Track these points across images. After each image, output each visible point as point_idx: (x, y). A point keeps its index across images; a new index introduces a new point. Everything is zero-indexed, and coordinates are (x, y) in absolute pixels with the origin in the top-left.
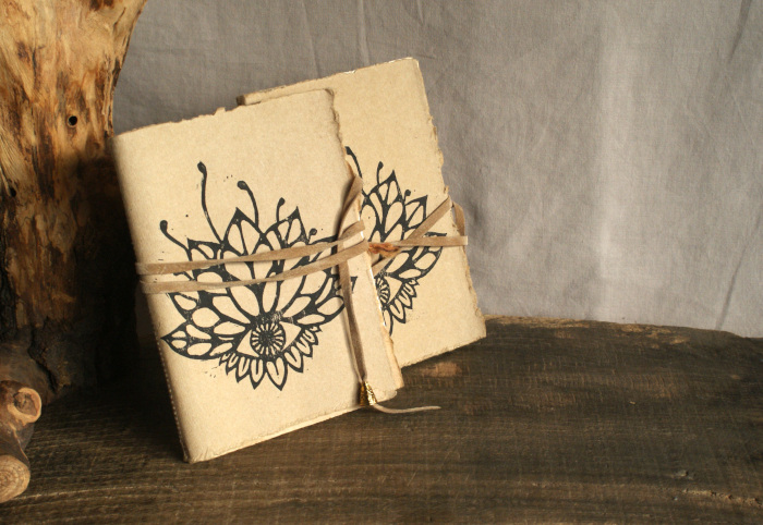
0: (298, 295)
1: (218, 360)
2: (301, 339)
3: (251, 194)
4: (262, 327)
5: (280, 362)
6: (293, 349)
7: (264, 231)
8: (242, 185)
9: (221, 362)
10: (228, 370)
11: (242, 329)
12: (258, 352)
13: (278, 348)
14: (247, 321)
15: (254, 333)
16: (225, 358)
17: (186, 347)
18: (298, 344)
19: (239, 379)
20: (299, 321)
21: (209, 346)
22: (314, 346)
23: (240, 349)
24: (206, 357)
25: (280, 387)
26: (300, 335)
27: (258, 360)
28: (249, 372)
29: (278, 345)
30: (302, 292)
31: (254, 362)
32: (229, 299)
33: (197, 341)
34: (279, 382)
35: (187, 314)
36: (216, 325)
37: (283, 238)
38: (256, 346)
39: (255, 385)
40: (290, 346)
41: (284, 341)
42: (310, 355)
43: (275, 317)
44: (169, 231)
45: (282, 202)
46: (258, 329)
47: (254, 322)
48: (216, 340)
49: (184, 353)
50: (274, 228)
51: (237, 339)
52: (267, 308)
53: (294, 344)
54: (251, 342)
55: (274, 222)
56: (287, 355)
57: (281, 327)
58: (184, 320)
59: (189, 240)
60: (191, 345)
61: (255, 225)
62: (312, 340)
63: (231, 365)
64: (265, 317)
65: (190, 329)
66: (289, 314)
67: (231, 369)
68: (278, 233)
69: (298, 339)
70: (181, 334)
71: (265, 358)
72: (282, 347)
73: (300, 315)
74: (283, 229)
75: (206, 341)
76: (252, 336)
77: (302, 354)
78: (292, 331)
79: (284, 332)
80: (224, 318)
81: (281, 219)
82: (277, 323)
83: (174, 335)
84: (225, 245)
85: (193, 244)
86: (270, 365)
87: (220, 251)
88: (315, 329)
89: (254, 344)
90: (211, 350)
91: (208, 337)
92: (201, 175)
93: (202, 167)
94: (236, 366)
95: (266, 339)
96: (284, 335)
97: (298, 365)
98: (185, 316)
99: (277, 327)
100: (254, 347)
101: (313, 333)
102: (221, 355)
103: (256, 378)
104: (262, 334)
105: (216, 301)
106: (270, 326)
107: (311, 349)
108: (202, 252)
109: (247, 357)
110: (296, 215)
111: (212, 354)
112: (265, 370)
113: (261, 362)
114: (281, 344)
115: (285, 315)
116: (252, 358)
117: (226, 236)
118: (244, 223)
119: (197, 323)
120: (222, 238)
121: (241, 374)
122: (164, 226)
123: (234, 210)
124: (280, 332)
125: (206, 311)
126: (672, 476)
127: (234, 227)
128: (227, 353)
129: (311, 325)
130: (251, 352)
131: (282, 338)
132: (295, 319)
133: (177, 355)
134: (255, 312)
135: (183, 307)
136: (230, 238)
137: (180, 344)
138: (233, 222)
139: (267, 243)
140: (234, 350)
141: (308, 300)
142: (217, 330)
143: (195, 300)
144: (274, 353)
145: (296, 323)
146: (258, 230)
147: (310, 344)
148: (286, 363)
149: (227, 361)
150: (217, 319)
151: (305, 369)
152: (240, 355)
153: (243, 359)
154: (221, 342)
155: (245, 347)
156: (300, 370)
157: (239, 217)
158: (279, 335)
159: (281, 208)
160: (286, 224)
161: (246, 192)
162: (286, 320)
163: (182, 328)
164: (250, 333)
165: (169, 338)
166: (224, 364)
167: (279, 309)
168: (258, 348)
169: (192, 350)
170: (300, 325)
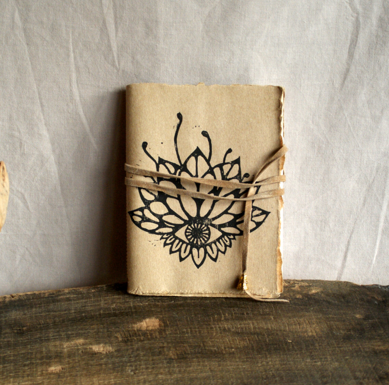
0: (226, 212)
1: (160, 236)
2: (221, 240)
3: (210, 141)
4: (196, 225)
5: (202, 250)
6: (213, 246)
7: (213, 166)
8: (205, 134)
9: (162, 238)
10: (165, 244)
11: (182, 222)
12: (189, 240)
13: (203, 242)
14: (186, 218)
15: (189, 227)
16: (165, 236)
17: (141, 222)
18: (217, 243)
19: (171, 252)
20: (222, 229)
21: (157, 226)
22: (228, 248)
23: (177, 234)
24: (152, 232)
25: (198, 266)
26: (221, 238)
27: (187, 244)
28: (179, 250)
29: (204, 239)
30: (229, 211)
31: (184, 245)
32: (178, 201)
33: (149, 220)
34: (198, 263)
35: (147, 203)
36: (165, 215)
37: (225, 174)
38: (189, 235)
39: (181, 259)
40: (212, 243)
41: (208, 239)
42: (224, 253)
43: (207, 221)
44: (147, 149)
45: (230, 151)
46: (192, 226)
47: (191, 220)
48: (162, 224)
49: (139, 225)
50: (220, 166)
51: (177, 227)
52: (203, 214)
53: (215, 242)
54: (186, 232)
55: (221, 162)
56: (208, 248)
57: (208, 229)
58: (144, 206)
59: (159, 157)
60: (145, 221)
61: (208, 161)
62: (228, 243)
63: (168, 242)
64: (199, 219)
65: (146, 212)
66: (217, 222)
67: (168, 244)
68: (222, 170)
69: (218, 240)
70: (140, 213)
71: (193, 245)
72: (206, 242)
73: (224, 225)
74: (226, 168)
75: (155, 222)
76: (188, 228)
77: (218, 250)
78: (215, 234)
79: (210, 232)
80: (171, 212)
81: (226, 162)
82: (207, 225)
83: (135, 213)
84: (184, 168)
85: (162, 161)
86: (195, 251)
87: (179, 170)
88: (232, 237)
89: (187, 234)
90: (157, 229)
91: (158, 221)
92: (178, 121)
93: (180, 116)
94: (172, 244)
95: (197, 233)
96: (209, 234)
97: (214, 256)
98: (145, 203)
99: (206, 228)
100: (187, 236)
101: (230, 239)
102: (163, 234)
103: (183, 256)
104: (194, 229)
105: (169, 200)
106: (201, 226)
107: (226, 249)
108: (167, 168)
109: (180, 240)
110: (237, 161)
111: (157, 231)
112: (191, 252)
113: (189, 247)
114: (206, 239)
115: (213, 222)
116: (184, 242)
117: (186, 162)
118: (200, 157)
119: (152, 210)
120: (183, 163)
121: (174, 249)
122: (145, 145)
123: (195, 148)
124: (207, 232)
125: (160, 204)
127: (193, 158)
128: (167, 234)
129: (230, 234)
130: (184, 238)
131: (207, 236)
132: (220, 227)
133: (134, 225)
135: (145, 197)
136: (188, 164)
137: (138, 219)
138: (193, 155)
139: (213, 174)
140: (173, 233)
141: (232, 217)
142: (164, 218)
143: (155, 196)
144: (199, 243)
145: (219, 230)
146: (209, 164)
147: (226, 246)
148: (206, 252)
149: (167, 239)
150: (167, 211)
151: (218, 260)
152: (176, 238)
153: (177, 241)
154: (165, 226)
155: (181, 234)
156: (215, 260)
157: (197, 153)
158: (206, 234)
159: (229, 154)
160: (229, 166)
161: (206, 139)
162: (214, 226)
163: (141, 210)
164: (187, 226)
165: (132, 213)
166: (164, 240)
167: (210, 217)
168: (189, 237)
169: (144, 225)
170: (222, 232)
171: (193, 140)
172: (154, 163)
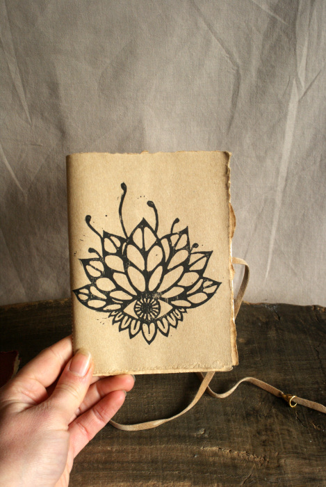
0: (175, 285)
1: (108, 314)
2: (171, 314)
3: (156, 211)
4: (145, 300)
5: (152, 326)
6: (164, 320)
7: (160, 237)
8: (151, 204)
9: (110, 316)
10: (114, 322)
12: (139, 316)
13: (153, 317)
14: (135, 293)
15: (138, 302)
16: (114, 313)
17: (87, 300)
18: (168, 317)
19: (121, 329)
20: (173, 302)
21: (104, 303)
22: (179, 322)
23: (126, 310)
24: (100, 310)
25: (149, 342)
26: (171, 311)
27: (137, 320)
28: (129, 327)
29: (154, 314)
30: (179, 284)
31: (134, 322)
32: (125, 276)
33: (96, 298)
34: (149, 339)
35: (93, 280)
36: (112, 291)
37: (173, 245)
38: (138, 311)
39: (131, 336)
40: (162, 317)
41: (159, 313)
42: (175, 327)
43: (156, 295)
44: (91, 223)
45: (177, 221)
46: (141, 301)
47: (139, 295)
48: (110, 301)
49: (85, 303)
50: (168, 237)
52: (151, 288)
53: (165, 317)
54: (135, 308)
55: (169, 232)
56: (159, 323)
57: (158, 303)
58: (90, 283)
59: (104, 231)
60: (91, 299)
61: (155, 232)
62: (179, 317)
63: (117, 319)
64: (148, 293)
65: (93, 289)
66: (166, 296)
67: (117, 322)
71: (143, 321)
72: (156, 316)
73: (174, 299)
74: (174, 239)
75: (102, 300)
76: (136, 304)
77: (170, 325)
79: (160, 306)
80: (118, 288)
81: (174, 232)
82: (156, 299)
84: (130, 240)
85: (107, 235)
86: (145, 327)
87: (125, 244)
88: (183, 310)
89: (136, 309)
90: (105, 306)
91: (105, 297)
92: (122, 191)
93: (124, 186)
96: (159, 309)
97: (165, 331)
99: (155, 302)
100: (136, 312)
102: (111, 311)
103: (133, 332)
104: (144, 305)
105: (115, 276)
106: (150, 301)
107: (177, 323)
108: (112, 242)
109: (130, 317)
110: (185, 231)
111: (105, 309)
112: (141, 328)
113: (139, 323)
114: (156, 314)
115: (163, 296)
117: (132, 234)
118: (146, 229)
119: (99, 287)
120: (129, 235)
121: (123, 327)
122: (88, 219)
123: (141, 219)
124: (157, 306)
125: (107, 280)
126: (195, 435)
127: (139, 230)
128: (116, 311)
129: (181, 307)
130: (133, 314)
131: (157, 311)
134: (142, 288)
136: (134, 237)
137: (84, 298)
138: (139, 226)
139: (161, 246)
140: (121, 310)
141: (182, 290)
142: (112, 295)
143: (101, 272)
144: (149, 318)
145: (170, 303)
146: (156, 236)
147: (177, 320)
148: (157, 327)
149: (115, 316)
150: (114, 287)
151: (169, 335)
152: (125, 314)
153: (126, 318)
154: (113, 303)
155: (130, 310)
156: (166, 335)
157: (143, 224)
158: (156, 308)
159: (176, 225)
160: (177, 236)
161: (152, 209)
162: (163, 299)
163: (88, 287)
164: (135, 301)
165: (77, 292)
166: (112, 318)
167: (159, 291)
168: (139, 313)
169: (91, 303)
170: (173, 305)
171: (137, 211)
172: (99, 237)
